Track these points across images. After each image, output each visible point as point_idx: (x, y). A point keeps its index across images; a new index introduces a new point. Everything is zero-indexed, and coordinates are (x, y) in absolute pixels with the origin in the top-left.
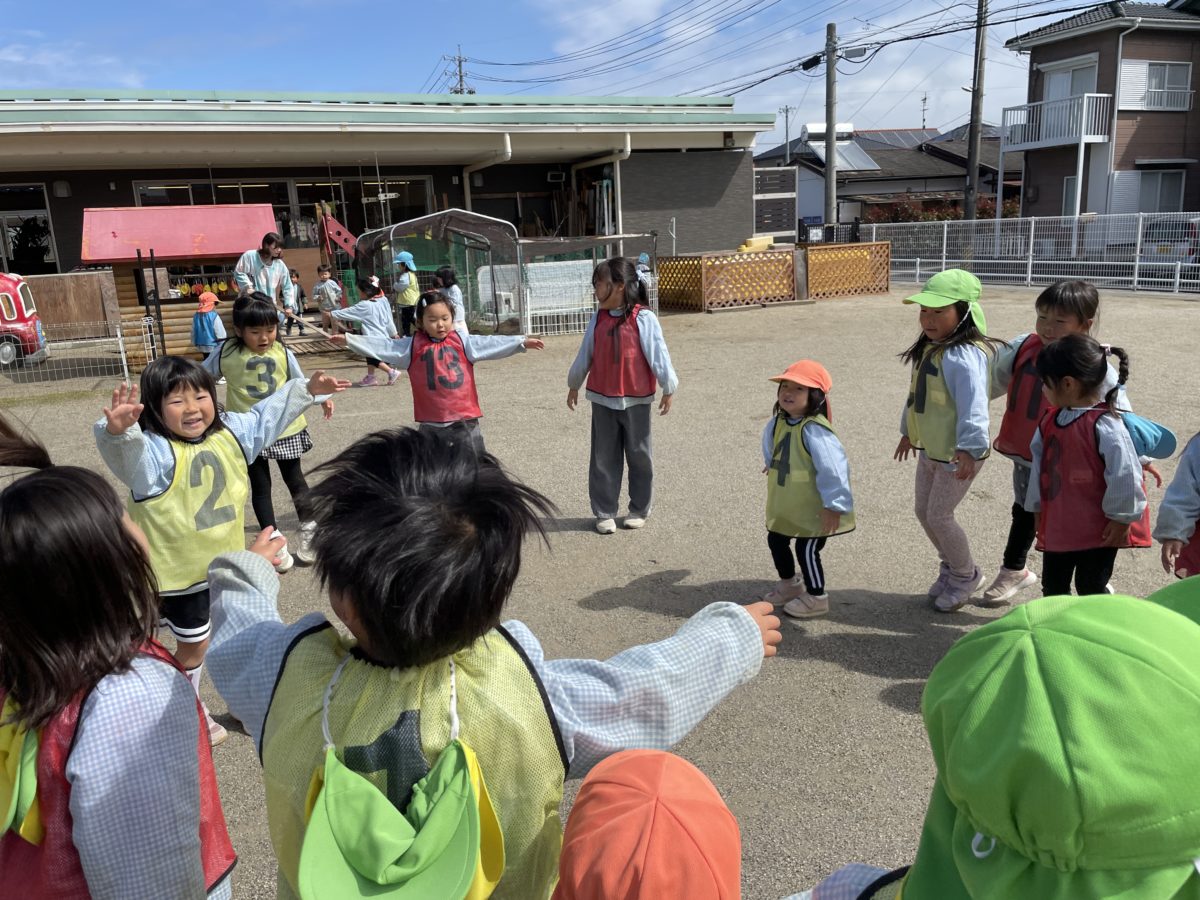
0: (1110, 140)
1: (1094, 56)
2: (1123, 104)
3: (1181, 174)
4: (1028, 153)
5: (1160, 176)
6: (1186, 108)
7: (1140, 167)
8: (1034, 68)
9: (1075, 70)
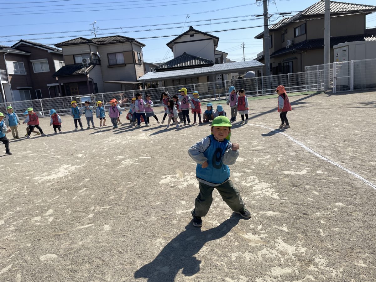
0: (8, 82)
2: (9, 73)
3: (29, 91)
5: (24, 91)
6: (25, 74)
7: (18, 89)
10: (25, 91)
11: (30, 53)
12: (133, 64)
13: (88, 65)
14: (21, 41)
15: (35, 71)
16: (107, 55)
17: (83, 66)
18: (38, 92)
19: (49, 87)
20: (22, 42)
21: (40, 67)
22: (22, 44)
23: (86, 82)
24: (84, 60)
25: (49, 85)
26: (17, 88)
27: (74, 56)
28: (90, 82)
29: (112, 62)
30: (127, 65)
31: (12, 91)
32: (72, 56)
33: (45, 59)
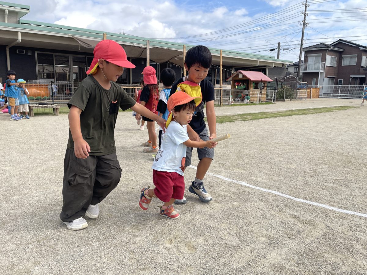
0: (324, 71)
1: (321, 54)
2: (327, 65)
3: (334, 80)
4: (303, 73)
5: (331, 80)
6: (335, 66)
7: (328, 78)
8: (306, 55)
9: (316, 56)
11: (344, 49)
14: (340, 40)
15: (343, 64)
18: (340, 81)
19: (351, 77)
21: (349, 61)
22: (340, 43)
25: (352, 76)
26: (328, 76)
31: (325, 79)
33: (355, 55)
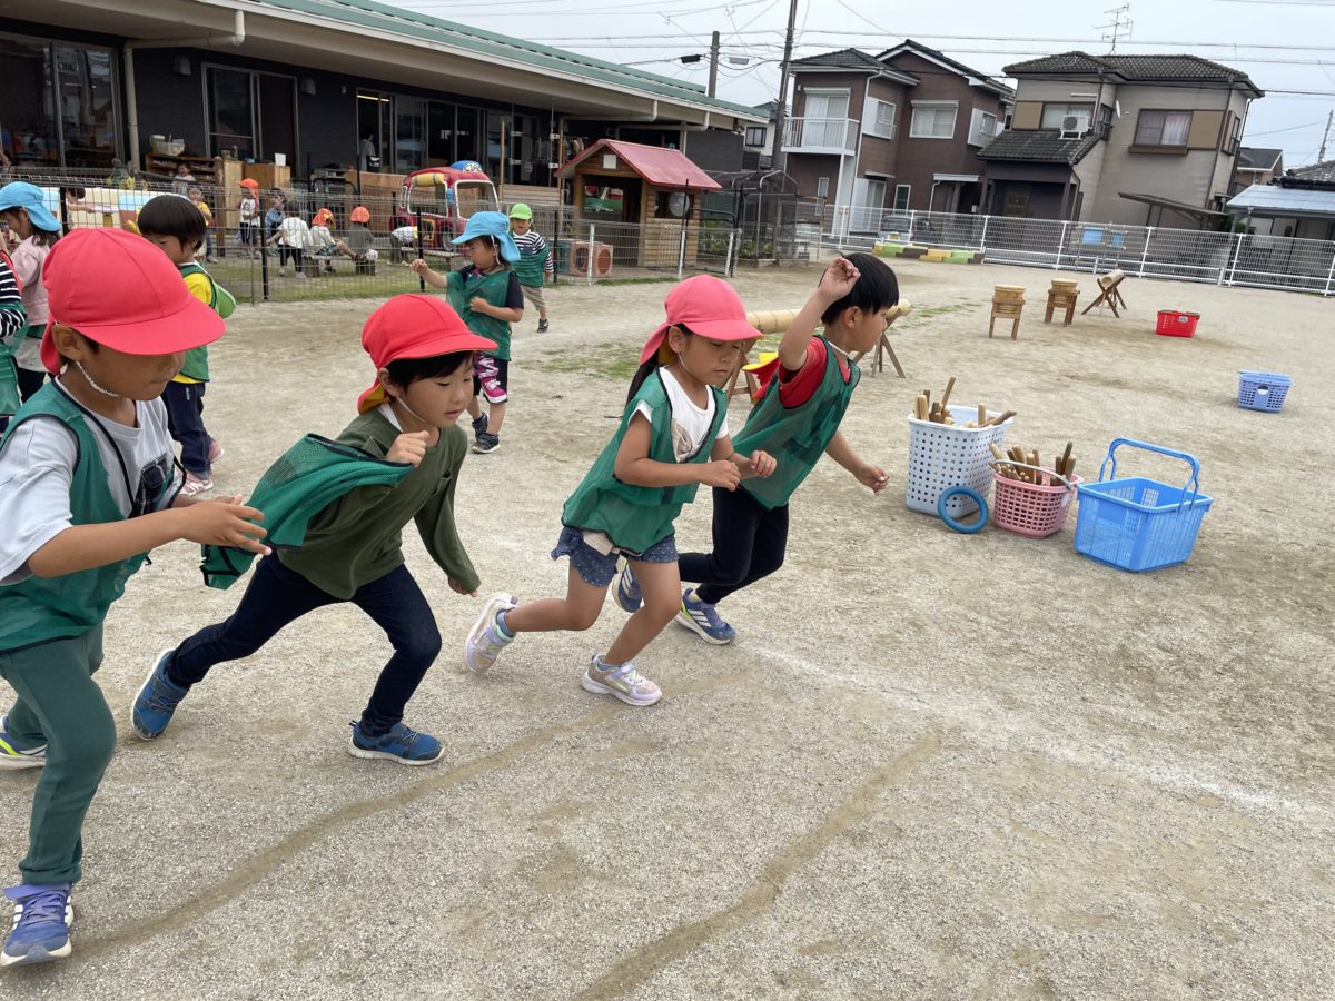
0: (856, 154)
1: (848, 90)
2: (864, 131)
3: (883, 186)
4: (790, 156)
5: (875, 184)
6: (889, 138)
7: (868, 177)
8: (799, 89)
9: (832, 97)
10: (878, 184)
11: (919, 79)
12: (1214, 153)
13: (1079, 138)
14: (908, 42)
15: (914, 133)
16: (1136, 116)
17: (1062, 138)
18: (903, 191)
19: (937, 181)
20: (908, 48)
21: (930, 126)
22: (908, 52)
23: (1062, 186)
24: (1071, 122)
25: (939, 177)
26: (868, 173)
27: (1045, 103)
28: (1073, 186)
29: (1147, 138)
30: (1192, 154)
31: (857, 180)
32: (1041, 104)
33: (953, 102)
